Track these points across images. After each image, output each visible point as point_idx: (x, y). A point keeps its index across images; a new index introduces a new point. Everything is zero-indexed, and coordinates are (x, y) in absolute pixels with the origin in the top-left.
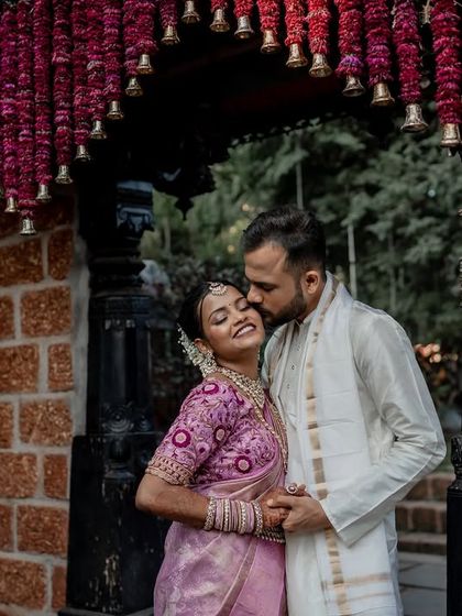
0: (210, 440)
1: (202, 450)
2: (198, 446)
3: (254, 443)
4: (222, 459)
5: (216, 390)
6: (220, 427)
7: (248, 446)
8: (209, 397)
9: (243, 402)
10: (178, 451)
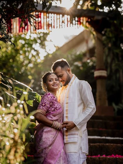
0: (49, 105)
1: (48, 107)
2: (47, 106)
3: (58, 106)
4: (51, 109)
5: (49, 94)
6: (51, 102)
7: (56, 106)
8: (48, 96)
9: (54, 97)
10: (43, 107)
